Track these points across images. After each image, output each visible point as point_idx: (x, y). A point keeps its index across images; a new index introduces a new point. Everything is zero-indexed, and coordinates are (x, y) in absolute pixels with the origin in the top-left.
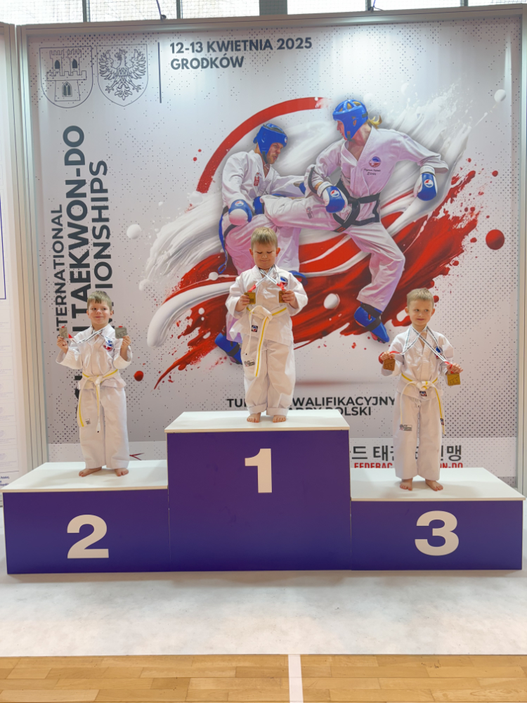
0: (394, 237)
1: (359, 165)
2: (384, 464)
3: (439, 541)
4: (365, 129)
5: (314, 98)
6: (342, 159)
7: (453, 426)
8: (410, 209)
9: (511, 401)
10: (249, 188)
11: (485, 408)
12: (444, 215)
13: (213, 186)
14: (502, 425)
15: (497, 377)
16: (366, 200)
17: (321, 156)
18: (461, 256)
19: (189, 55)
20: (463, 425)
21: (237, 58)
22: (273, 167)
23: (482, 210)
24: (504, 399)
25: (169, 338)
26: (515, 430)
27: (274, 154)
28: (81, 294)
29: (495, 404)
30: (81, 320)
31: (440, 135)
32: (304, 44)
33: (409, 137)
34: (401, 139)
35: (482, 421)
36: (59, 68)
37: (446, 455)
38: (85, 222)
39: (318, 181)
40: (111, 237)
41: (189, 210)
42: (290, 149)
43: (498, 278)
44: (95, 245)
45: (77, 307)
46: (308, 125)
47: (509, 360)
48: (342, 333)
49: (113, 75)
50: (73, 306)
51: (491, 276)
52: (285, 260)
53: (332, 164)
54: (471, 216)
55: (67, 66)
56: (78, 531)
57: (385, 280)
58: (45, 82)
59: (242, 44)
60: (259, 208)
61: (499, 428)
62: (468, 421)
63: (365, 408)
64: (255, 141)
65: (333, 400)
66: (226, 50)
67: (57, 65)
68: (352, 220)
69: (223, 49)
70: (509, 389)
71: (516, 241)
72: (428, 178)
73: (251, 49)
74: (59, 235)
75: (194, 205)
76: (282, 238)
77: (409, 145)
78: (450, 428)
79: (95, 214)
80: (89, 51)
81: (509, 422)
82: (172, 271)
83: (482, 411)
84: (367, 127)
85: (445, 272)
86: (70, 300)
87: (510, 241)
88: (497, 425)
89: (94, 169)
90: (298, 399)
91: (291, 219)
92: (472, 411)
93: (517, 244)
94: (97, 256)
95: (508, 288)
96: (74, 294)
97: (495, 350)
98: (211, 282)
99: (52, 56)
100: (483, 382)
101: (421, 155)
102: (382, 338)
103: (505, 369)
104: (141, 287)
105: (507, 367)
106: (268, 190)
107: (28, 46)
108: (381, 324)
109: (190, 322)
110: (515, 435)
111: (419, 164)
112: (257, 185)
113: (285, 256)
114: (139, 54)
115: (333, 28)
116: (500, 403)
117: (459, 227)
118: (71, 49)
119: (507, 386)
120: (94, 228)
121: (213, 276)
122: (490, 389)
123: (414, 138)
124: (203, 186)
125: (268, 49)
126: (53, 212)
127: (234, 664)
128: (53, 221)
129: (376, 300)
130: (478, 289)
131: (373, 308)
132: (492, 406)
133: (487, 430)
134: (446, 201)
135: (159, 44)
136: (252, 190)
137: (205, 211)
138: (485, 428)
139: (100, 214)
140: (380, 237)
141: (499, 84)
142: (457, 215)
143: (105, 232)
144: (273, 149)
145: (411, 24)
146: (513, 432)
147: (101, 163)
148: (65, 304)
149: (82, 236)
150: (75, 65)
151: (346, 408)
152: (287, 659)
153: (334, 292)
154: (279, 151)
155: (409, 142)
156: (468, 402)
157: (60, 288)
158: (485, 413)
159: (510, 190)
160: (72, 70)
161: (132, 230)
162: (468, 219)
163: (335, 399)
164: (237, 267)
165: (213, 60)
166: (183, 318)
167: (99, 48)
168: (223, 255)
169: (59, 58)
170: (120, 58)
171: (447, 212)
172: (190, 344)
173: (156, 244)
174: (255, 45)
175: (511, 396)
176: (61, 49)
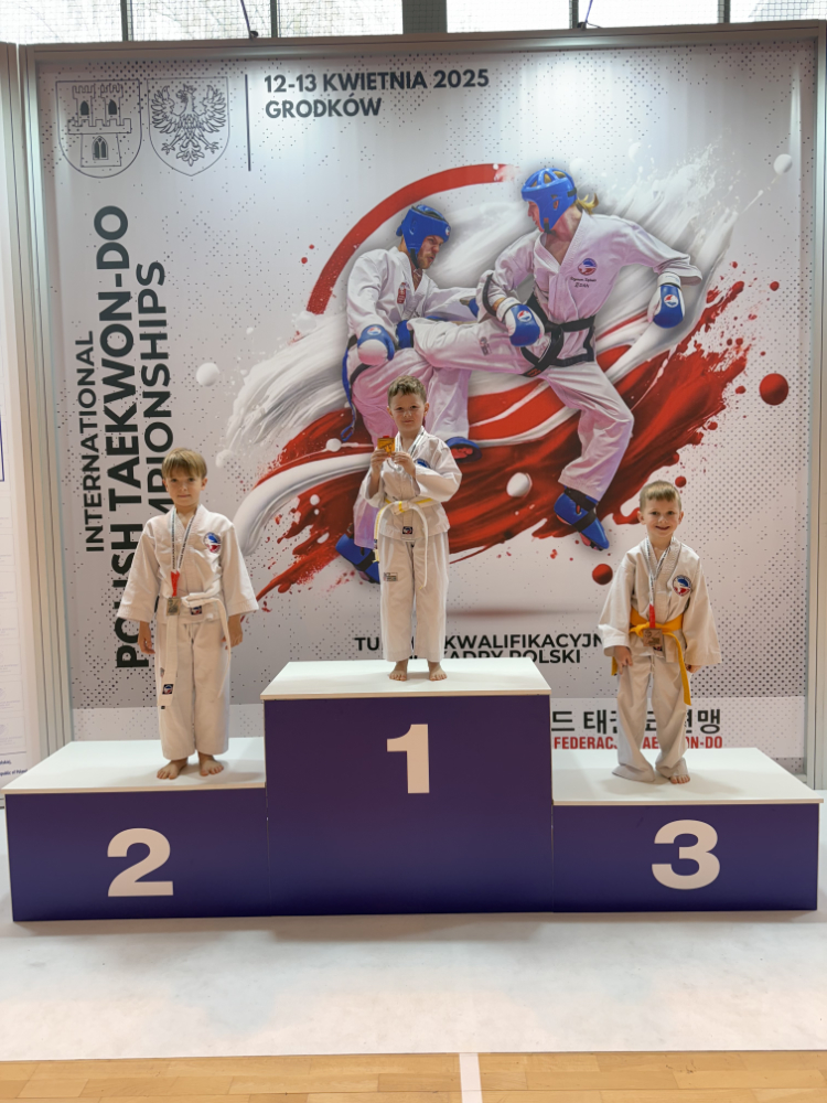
0: (617, 385)
1: (563, 271)
2: (600, 739)
3: (690, 867)
4: (572, 215)
5: (492, 165)
6: (535, 263)
7: (707, 679)
8: (643, 341)
9: (798, 640)
10: (390, 307)
11: (757, 652)
12: (695, 350)
13: (332, 303)
14: (783, 678)
15: (776, 603)
16: (574, 326)
17: (503, 257)
18: (720, 415)
19: (294, 95)
20: (722, 678)
21: (371, 101)
22: (427, 273)
23: (753, 343)
24: (787, 637)
25: (263, 542)
26: (803, 686)
27: (429, 252)
28: (124, 473)
29: (772, 645)
30: (125, 514)
31: (689, 225)
32: (476, 80)
33: (641, 229)
34: (628, 231)
35: (753, 671)
36: (87, 114)
37: (697, 725)
38: (130, 359)
39: (497, 296)
40: (171, 382)
41: (295, 341)
42: (454, 246)
43: (778, 450)
44: (146, 395)
45: (118, 494)
46: (483, 208)
47: (795, 576)
48: (535, 534)
49: (173, 125)
50: (112, 492)
51: (767, 446)
52: (446, 420)
53: (520, 269)
54: (737, 353)
55: (99, 111)
56: (123, 853)
57: (602, 451)
58: (65, 136)
59: (379, 79)
60: (406, 338)
61: (779, 682)
62: (730, 671)
63: (572, 651)
64: (399, 232)
65: (521, 639)
66: (354, 87)
67: (85, 109)
68: (552, 359)
69: (349, 87)
70: (794, 621)
71: (806, 391)
72: (669, 292)
73: (392, 87)
74: (89, 379)
75: (302, 332)
76: (441, 384)
77: (641, 241)
78: (703, 683)
79: (146, 346)
80: (134, 87)
81: (793, 674)
82: (269, 437)
83: (753, 656)
84: (575, 211)
85: (696, 440)
86: (107, 483)
87: (797, 391)
88: (775, 678)
89: (144, 275)
90: (467, 638)
91: (456, 357)
92: (738, 656)
93: (808, 396)
94: (149, 413)
95: (793, 465)
96: (114, 473)
97: (773, 562)
98: (330, 455)
99: (76, 96)
100: (754, 611)
101: (660, 256)
102: (598, 543)
103: (788, 591)
104: (219, 461)
105: (791, 587)
106: (419, 309)
107: (38, 78)
108: (596, 521)
109: (297, 517)
110: (803, 691)
111: (656, 271)
112: (402, 302)
113: (446, 414)
114: (215, 94)
115: (522, 54)
116: (780, 644)
117: (718, 369)
118: (106, 84)
119: (791, 618)
120: (144, 369)
121: (333, 445)
122: (765, 622)
123: (648, 230)
124: (317, 304)
125: (419, 88)
126: (78, 343)
127: (377, 1070)
128: (79, 357)
129: (588, 484)
130: (747, 466)
131: (585, 495)
132: (768, 648)
133: (760, 686)
134: (698, 328)
135: (246, 76)
136: (394, 311)
137: (319, 344)
138: (756, 682)
139: (154, 346)
140: (594, 383)
141: (782, 146)
142: (716, 351)
143: (161, 374)
144: (427, 245)
145: (645, 50)
146: (801, 688)
147: (155, 266)
148: (99, 488)
149: (125, 381)
150: (113, 109)
151: (541, 652)
152: (458, 1060)
153: (523, 471)
154: (437, 248)
155: (640, 236)
156: (730, 641)
157: (91, 463)
158: (757, 660)
159: (798, 312)
160: (109, 117)
161: (204, 372)
162: (733, 356)
163: (524, 637)
164: (371, 431)
165: (333, 102)
166: (285, 510)
167: (152, 83)
168: (349, 411)
169: (87, 97)
170: (184, 99)
171: (700, 345)
172: (297, 551)
173: (243, 395)
174: (399, 81)
175: (798, 632)
176: (90, 84)
